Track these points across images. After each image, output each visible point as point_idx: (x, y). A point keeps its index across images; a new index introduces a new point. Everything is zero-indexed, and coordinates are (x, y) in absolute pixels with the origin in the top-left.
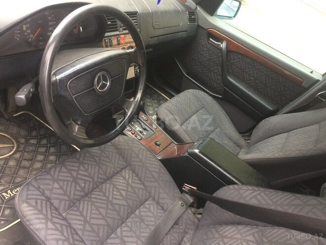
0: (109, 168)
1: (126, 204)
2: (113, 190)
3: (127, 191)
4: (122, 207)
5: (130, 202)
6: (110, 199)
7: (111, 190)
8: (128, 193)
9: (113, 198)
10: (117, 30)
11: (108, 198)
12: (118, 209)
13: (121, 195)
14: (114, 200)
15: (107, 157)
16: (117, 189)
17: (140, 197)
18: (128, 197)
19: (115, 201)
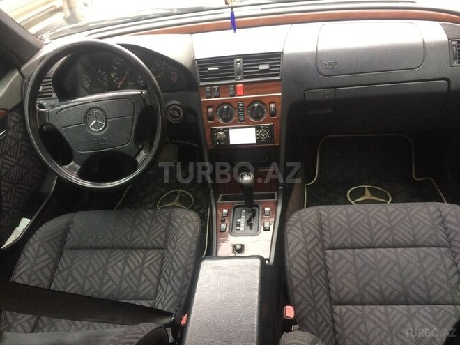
0: (140, 237)
1: (118, 282)
2: (120, 261)
3: (132, 272)
4: (111, 283)
5: (124, 284)
6: (109, 266)
7: (119, 259)
8: (131, 275)
9: (112, 267)
11: (107, 263)
12: (104, 281)
13: (123, 271)
14: (111, 269)
15: (150, 226)
16: (126, 262)
17: (140, 289)
18: (127, 279)
19: (110, 272)
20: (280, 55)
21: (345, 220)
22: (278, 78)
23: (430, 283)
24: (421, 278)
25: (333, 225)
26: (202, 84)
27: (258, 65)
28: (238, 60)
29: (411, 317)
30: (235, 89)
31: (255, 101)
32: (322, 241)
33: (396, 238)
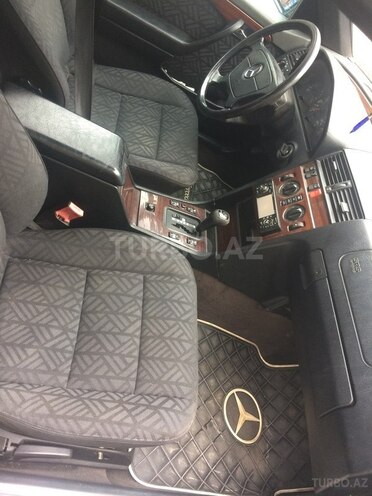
8: (135, 138)
10: (328, 184)
18: (132, 136)
20: (361, 218)
21: (175, 298)
22: (333, 221)
23: (95, 357)
24: (103, 351)
25: (171, 286)
26: (319, 162)
27: (346, 202)
28: (349, 183)
29: (65, 330)
30: (315, 189)
31: (305, 209)
32: (153, 273)
33: (150, 341)
